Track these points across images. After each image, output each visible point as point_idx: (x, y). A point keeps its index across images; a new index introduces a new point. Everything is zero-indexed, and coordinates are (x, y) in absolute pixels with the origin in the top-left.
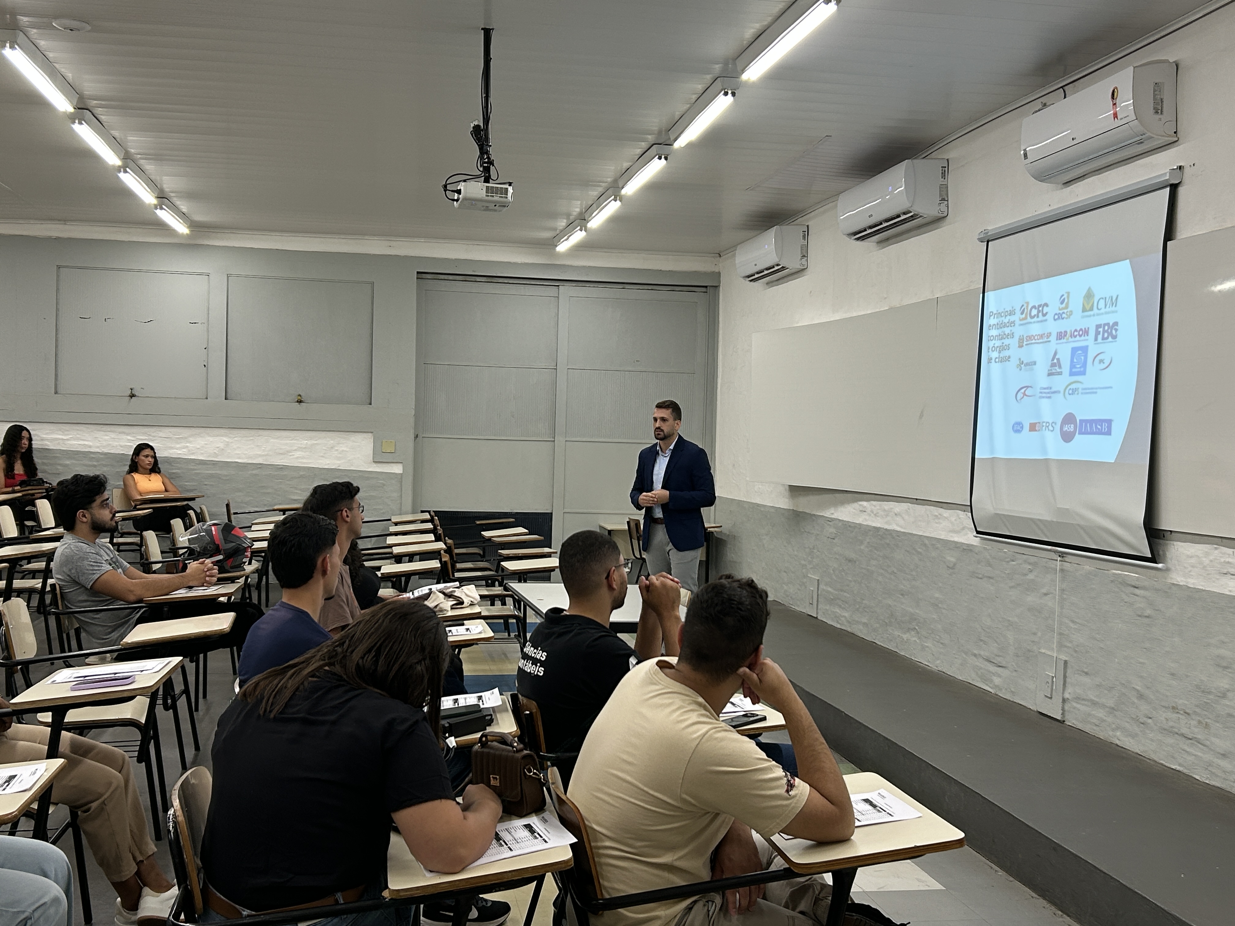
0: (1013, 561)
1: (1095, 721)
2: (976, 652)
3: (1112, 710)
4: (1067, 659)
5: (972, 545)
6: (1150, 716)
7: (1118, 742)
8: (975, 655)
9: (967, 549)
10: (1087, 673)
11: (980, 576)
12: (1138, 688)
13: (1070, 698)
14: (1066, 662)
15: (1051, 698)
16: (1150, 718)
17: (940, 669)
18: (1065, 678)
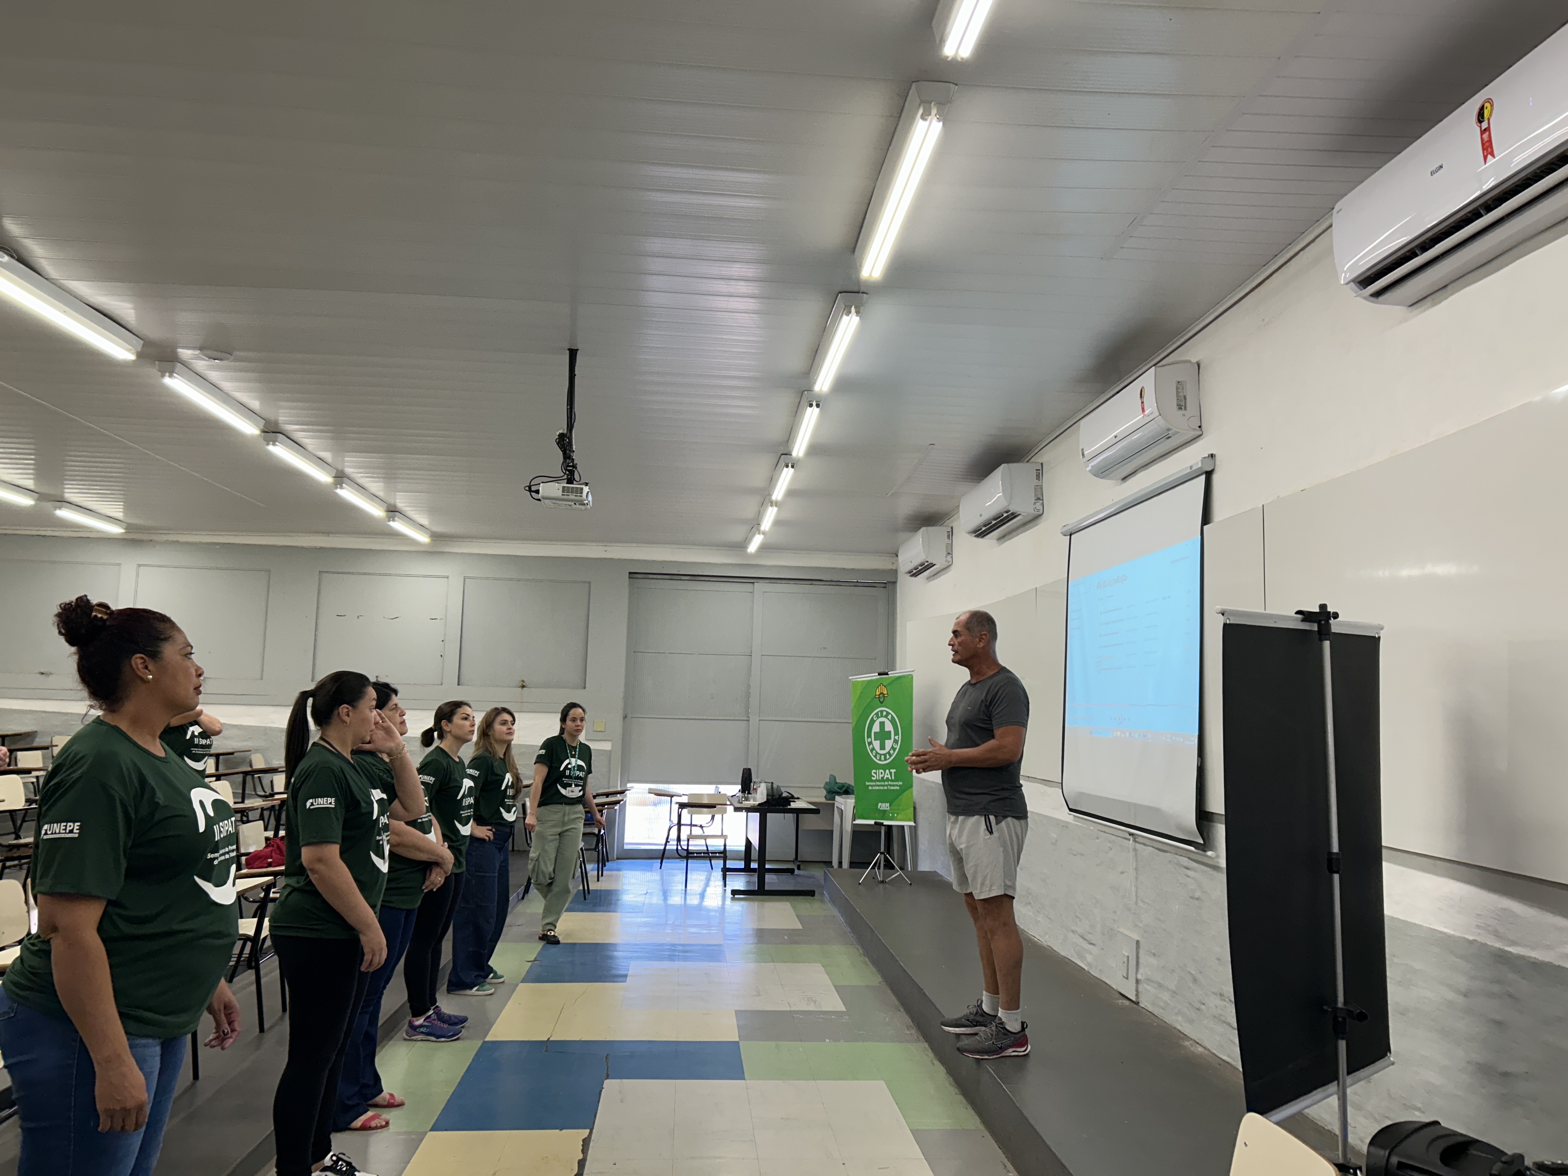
0: (1098, 839)
1: (1161, 1004)
2: (1073, 928)
3: (1174, 993)
4: (1138, 939)
5: (1068, 823)
6: (1203, 1002)
7: (1179, 1028)
8: (1073, 931)
9: (1065, 825)
10: (1154, 955)
11: (1075, 853)
12: (1193, 972)
13: (1142, 979)
14: (1138, 942)
15: (1127, 978)
16: (1204, 1004)
17: (1049, 944)
18: (1138, 958)
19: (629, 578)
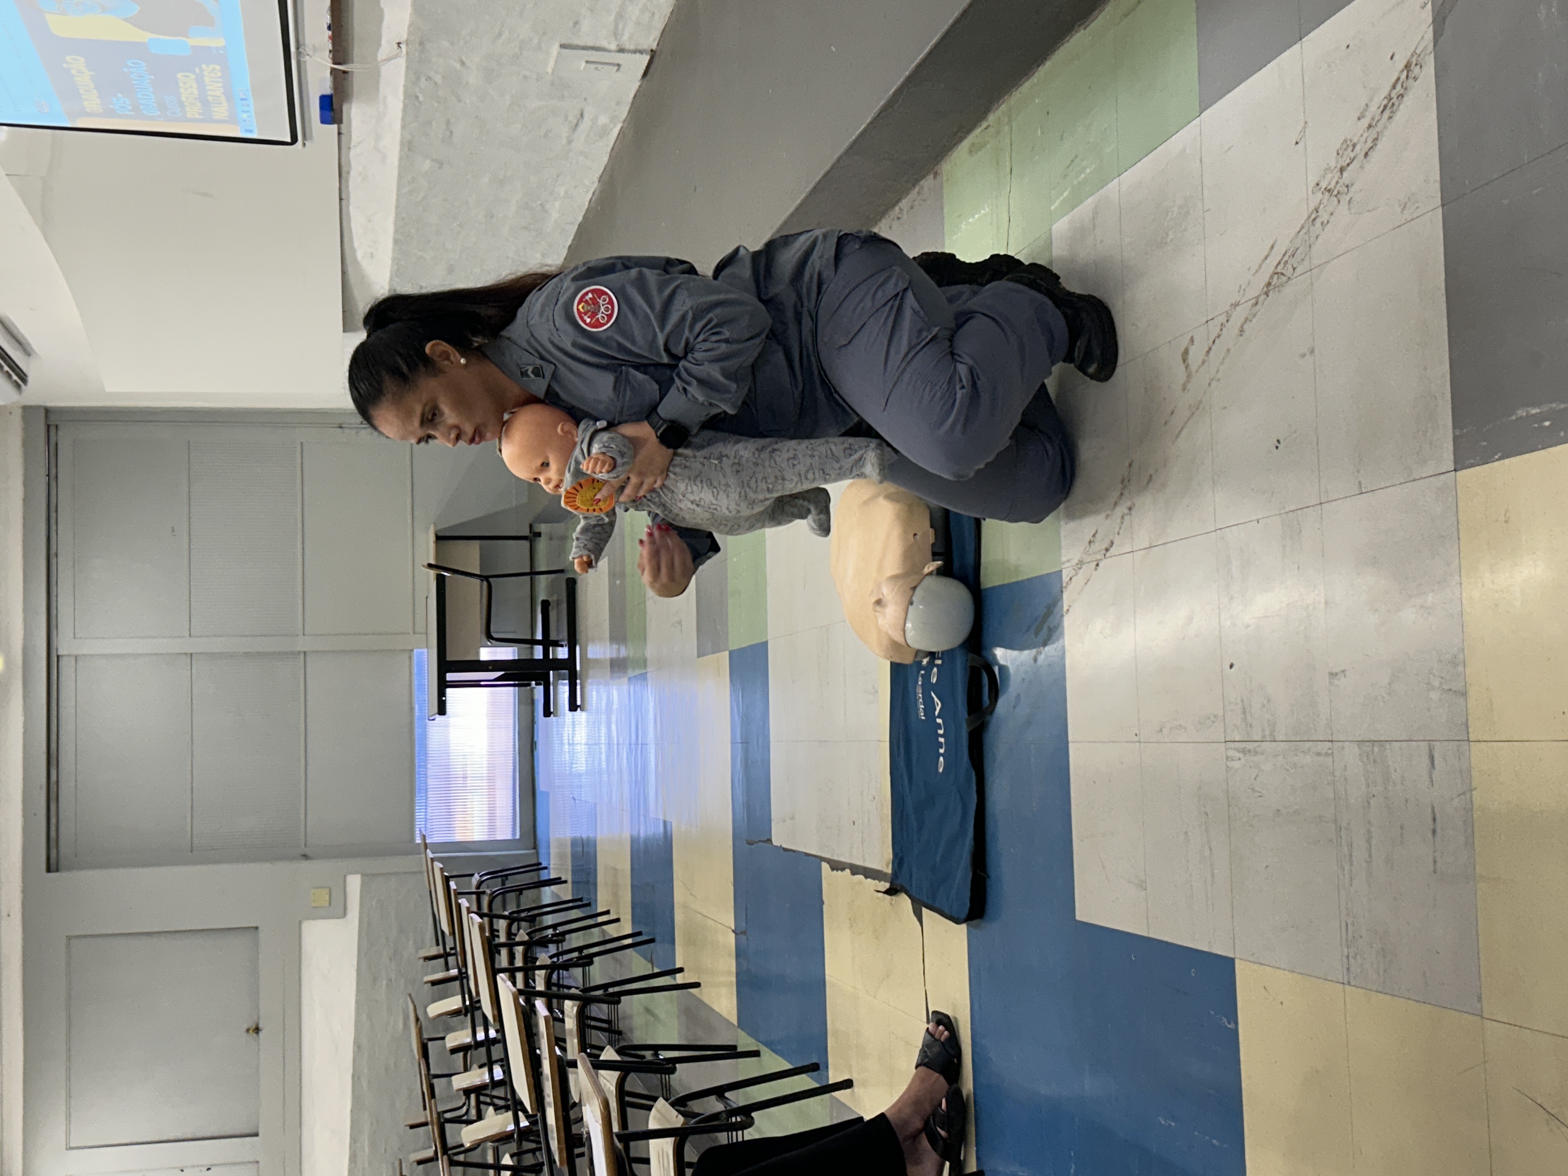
0: (417, 97)
1: (647, 16)
4: (557, 45)
8: (570, 142)
10: (576, 23)
13: (616, 43)
14: (563, 46)
15: (620, 66)
17: (596, 180)
18: (585, 48)
19: (57, 870)
